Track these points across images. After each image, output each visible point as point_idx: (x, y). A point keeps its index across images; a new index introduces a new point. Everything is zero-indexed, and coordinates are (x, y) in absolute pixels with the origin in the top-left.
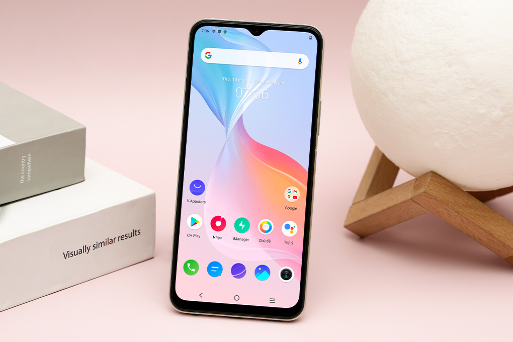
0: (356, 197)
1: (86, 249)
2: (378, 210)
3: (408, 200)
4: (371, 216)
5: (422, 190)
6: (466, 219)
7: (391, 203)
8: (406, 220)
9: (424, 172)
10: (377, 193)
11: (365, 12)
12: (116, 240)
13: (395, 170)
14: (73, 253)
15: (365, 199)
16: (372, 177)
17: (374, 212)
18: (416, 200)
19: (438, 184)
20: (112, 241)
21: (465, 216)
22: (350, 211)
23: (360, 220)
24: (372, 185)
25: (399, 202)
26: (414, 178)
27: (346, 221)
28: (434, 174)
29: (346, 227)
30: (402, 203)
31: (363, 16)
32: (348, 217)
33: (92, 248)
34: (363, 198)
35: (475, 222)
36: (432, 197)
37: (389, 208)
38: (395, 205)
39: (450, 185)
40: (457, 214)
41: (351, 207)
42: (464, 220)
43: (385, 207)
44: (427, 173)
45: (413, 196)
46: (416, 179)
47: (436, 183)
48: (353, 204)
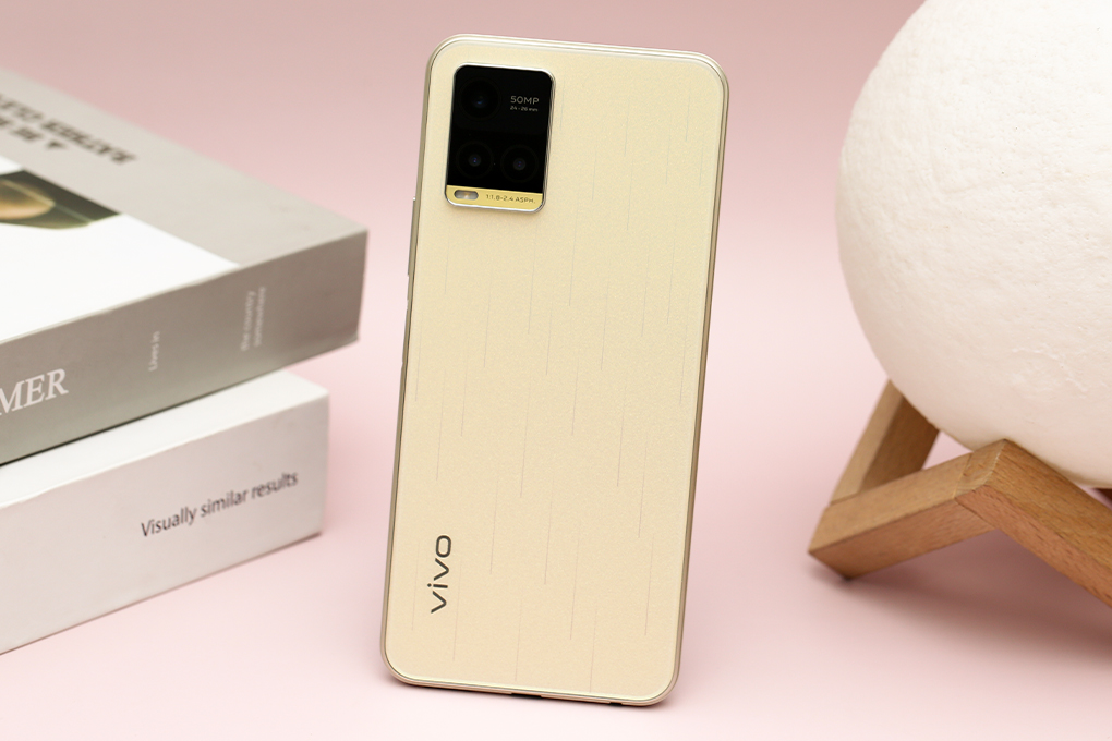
0: (839, 487)
1: (186, 516)
2: (882, 519)
3: (950, 501)
4: (867, 533)
5: (981, 481)
6: (1078, 549)
7: (913, 507)
8: (944, 546)
9: (988, 438)
10: (885, 481)
11: (876, 73)
12: (249, 496)
13: (928, 433)
14: (161, 525)
15: (859, 494)
16: (876, 444)
17: (874, 525)
18: (966, 502)
19: (1018, 469)
20: (240, 498)
21: (1076, 545)
22: (823, 519)
23: (844, 541)
24: (875, 463)
25: (929, 504)
26: (966, 451)
27: (814, 541)
28: (1010, 446)
29: (813, 553)
30: (934, 507)
31: (870, 83)
32: (818, 532)
33: (200, 512)
34: (854, 491)
35: (1098, 559)
36: (1001, 498)
37: (907, 517)
38: (920, 512)
39: (1046, 472)
40: (1057, 538)
41: (827, 510)
42: (1075, 552)
43: (898, 514)
44: (995, 444)
45: (960, 493)
46: (971, 455)
47: (1013, 466)
48: (833, 503)
